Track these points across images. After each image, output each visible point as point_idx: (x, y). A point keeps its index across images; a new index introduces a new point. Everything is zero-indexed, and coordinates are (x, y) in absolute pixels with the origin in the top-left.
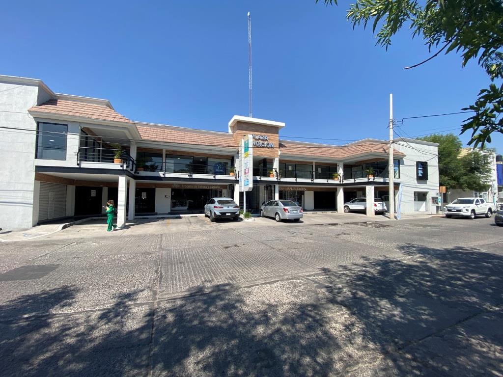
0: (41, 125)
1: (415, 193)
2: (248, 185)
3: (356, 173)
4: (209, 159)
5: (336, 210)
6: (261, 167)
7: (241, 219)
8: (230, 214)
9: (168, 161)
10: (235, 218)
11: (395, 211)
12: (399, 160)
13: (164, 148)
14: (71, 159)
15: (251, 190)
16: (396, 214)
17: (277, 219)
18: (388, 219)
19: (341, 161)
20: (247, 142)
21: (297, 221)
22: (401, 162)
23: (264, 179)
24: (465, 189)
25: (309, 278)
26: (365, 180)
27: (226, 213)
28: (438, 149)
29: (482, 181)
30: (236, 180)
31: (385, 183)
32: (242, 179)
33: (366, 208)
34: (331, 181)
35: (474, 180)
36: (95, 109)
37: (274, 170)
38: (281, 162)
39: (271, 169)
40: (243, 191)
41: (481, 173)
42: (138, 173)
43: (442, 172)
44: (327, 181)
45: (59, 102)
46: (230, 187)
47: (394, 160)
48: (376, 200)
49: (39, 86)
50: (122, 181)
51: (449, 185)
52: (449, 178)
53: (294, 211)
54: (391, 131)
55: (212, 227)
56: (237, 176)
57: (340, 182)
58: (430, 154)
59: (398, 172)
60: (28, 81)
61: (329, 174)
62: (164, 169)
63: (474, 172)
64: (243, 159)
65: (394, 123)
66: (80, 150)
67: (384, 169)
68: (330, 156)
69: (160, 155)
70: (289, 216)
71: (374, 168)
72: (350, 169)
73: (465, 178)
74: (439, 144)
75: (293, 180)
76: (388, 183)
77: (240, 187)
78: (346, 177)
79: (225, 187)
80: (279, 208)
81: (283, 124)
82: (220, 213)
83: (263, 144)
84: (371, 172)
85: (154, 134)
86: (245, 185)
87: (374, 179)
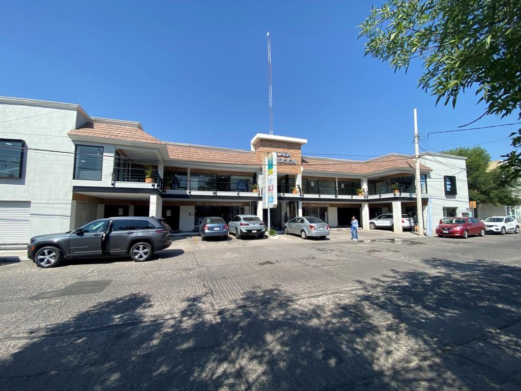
0: (78, 147)
1: (444, 208)
2: (273, 202)
3: (381, 189)
4: (232, 177)
6: (285, 183)
7: (267, 237)
8: (256, 231)
9: (192, 179)
10: (260, 235)
11: (424, 227)
12: (426, 175)
13: (189, 167)
14: (106, 181)
15: (276, 207)
16: (425, 231)
17: (303, 236)
18: (417, 236)
19: (365, 177)
20: (270, 160)
21: (323, 238)
22: (427, 176)
23: (287, 195)
24: (496, 204)
25: (352, 292)
26: (391, 195)
27: (252, 230)
28: (466, 162)
29: (513, 195)
30: (260, 197)
31: (411, 199)
32: (266, 196)
33: (393, 225)
34: (355, 197)
35: (505, 194)
36: (128, 132)
37: (297, 187)
38: (304, 178)
39: (294, 186)
40: (267, 208)
41: (512, 186)
42: (165, 192)
43: (471, 186)
44: (352, 197)
45: (95, 125)
46: (253, 205)
47: (420, 174)
48: (403, 217)
49: (77, 111)
50: (153, 199)
51: (479, 199)
52: (479, 193)
53: (321, 228)
54: (417, 146)
55: (239, 244)
56: (261, 193)
57: (365, 198)
58: (458, 168)
59: (425, 187)
60: (68, 106)
61: (353, 190)
62: (188, 188)
63: (504, 186)
64: (267, 176)
65: (419, 138)
67: (410, 184)
68: (353, 172)
69: (185, 174)
70: (315, 233)
71: (400, 183)
72: (374, 184)
73: (496, 192)
74: (466, 158)
75: (316, 196)
76: (415, 199)
77: (264, 204)
78: (370, 193)
79: (247, 204)
80: (304, 225)
81: (305, 141)
82: (246, 230)
83: (286, 160)
84: (397, 187)
85: (180, 154)
86: (269, 202)
87: (400, 195)
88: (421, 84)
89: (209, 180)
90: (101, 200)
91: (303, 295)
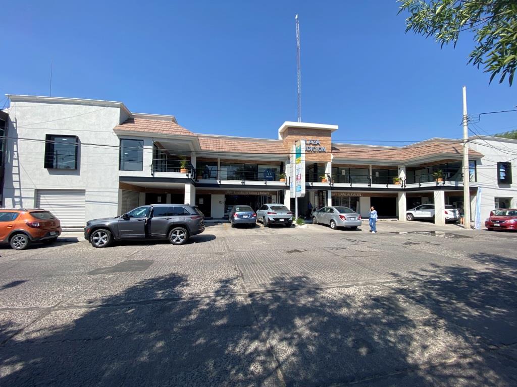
0: (122, 141)
1: (496, 199)
2: (300, 191)
3: (421, 177)
4: (260, 167)
5: (398, 217)
6: (314, 172)
7: (294, 226)
8: (283, 220)
9: (222, 169)
10: (288, 224)
11: (471, 219)
12: (475, 162)
13: (219, 157)
14: (147, 171)
15: (303, 196)
16: (473, 224)
17: (333, 226)
18: (462, 229)
19: (402, 164)
20: (299, 148)
21: (354, 228)
22: (477, 162)
23: (315, 184)
25: (385, 285)
26: (433, 184)
27: (279, 219)
30: (287, 186)
31: (456, 188)
32: (294, 184)
33: (434, 216)
34: (390, 186)
36: (163, 125)
37: (326, 175)
38: (334, 166)
39: (323, 174)
40: (294, 197)
42: (198, 181)
44: (387, 186)
45: (136, 120)
46: (280, 193)
47: (469, 160)
48: (446, 208)
49: (120, 107)
50: (188, 188)
53: (352, 219)
54: (465, 129)
55: (266, 232)
56: (288, 181)
57: (402, 187)
58: (514, 153)
59: (474, 174)
61: (389, 178)
62: (219, 177)
64: (294, 165)
65: (469, 119)
66: (153, 161)
67: (456, 171)
68: (389, 159)
69: (216, 164)
70: (346, 223)
71: (444, 170)
72: (413, 172)
75: (348, 185)
76: (462, 188)
77: (291, 193)
78: (408, 181)
79: (275, 193)
80: (334, 215)
81: (336, 127)
82: (274, 219)
83: (314, 148)
84: (440, 175)
85: (211, 145)
86: (296, 191)
87: (444, 184)
88: (472, 59)
89: (237, 169)
90: (142, 189)
91: (333, 284)
